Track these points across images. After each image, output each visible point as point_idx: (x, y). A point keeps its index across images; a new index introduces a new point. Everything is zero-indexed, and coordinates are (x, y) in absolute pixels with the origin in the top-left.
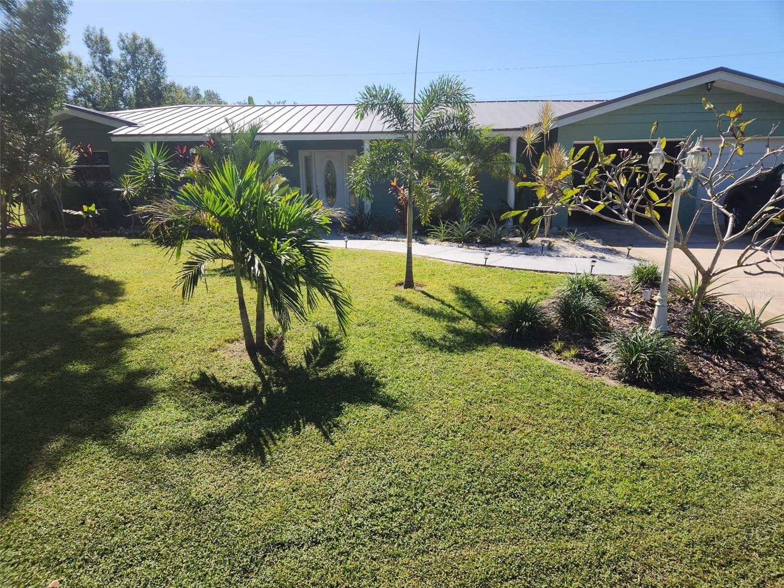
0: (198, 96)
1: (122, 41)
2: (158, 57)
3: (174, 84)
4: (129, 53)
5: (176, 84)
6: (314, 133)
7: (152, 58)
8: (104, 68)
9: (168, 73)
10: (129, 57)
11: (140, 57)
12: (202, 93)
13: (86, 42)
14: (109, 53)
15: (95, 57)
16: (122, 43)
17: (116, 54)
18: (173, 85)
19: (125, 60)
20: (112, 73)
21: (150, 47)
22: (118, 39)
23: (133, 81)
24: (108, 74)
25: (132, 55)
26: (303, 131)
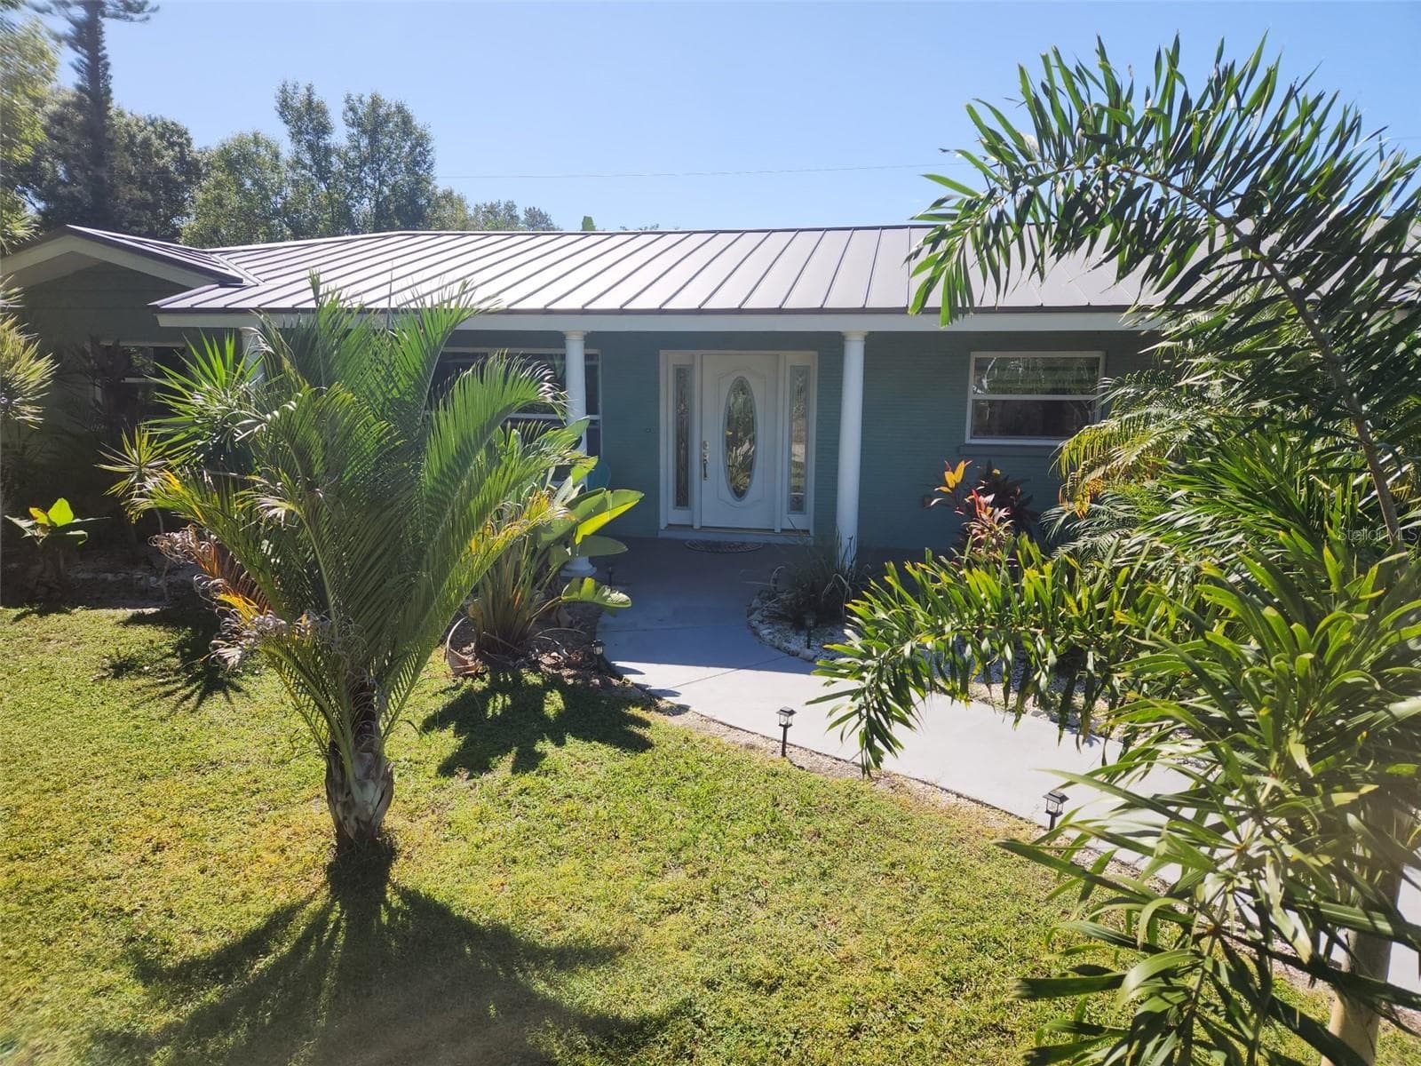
0: (514, 218)
1: (352, 109)
2: (421, 141)
3: (451, 193)
4: (364, 132)
5: (455, 194)
6: (699, 312)
7: (409, 143)
8: (317, 163)
9: (437, 171)
10: (364, 142)
11: (387, 141)
12: (521, 213)
13: (281, 113)
14: (324, 133)
15: (299, 141)
16: (350, 114)
17: (340, 136)
18: (448, 196)
19: (357, 148)
20: (330, 172)
21: (406, 120)
22: (344, 106)
23: (372, 188)
24: (323, 174)
25: (370, 137)
26: (668, 306)
